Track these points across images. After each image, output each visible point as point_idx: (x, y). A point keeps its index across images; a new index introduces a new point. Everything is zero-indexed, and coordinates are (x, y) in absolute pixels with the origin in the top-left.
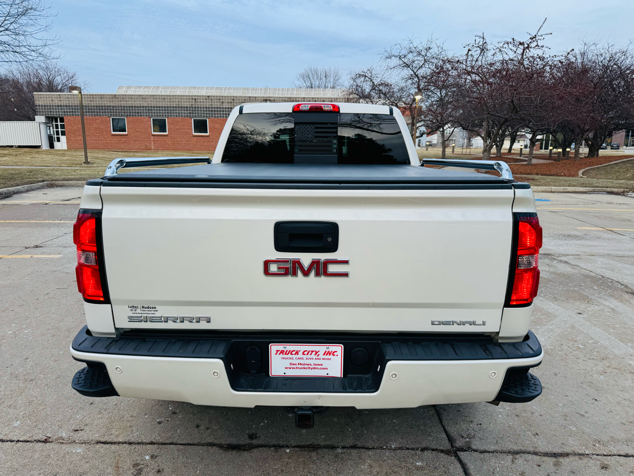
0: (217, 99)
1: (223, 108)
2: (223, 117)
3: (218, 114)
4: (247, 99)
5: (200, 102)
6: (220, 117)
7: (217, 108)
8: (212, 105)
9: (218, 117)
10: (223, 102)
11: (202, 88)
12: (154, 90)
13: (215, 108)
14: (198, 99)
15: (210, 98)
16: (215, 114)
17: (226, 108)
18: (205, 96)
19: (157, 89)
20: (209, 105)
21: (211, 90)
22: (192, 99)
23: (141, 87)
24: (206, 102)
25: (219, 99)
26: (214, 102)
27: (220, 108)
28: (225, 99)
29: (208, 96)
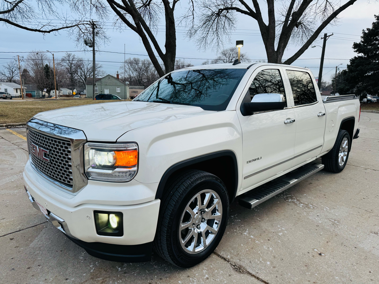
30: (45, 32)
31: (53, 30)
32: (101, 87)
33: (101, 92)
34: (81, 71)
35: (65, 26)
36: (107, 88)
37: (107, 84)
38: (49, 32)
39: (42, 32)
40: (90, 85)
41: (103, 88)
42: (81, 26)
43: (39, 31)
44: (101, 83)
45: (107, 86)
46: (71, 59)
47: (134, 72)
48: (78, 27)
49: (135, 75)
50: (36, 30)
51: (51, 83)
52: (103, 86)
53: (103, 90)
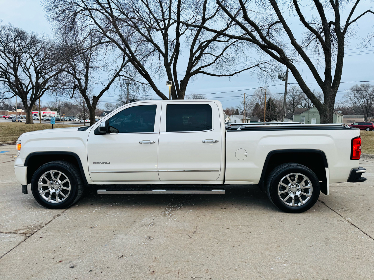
30: (230, 75)
31: (235, 73)
32: (308, 118)
33: (308, 121)
34: (306, 102)
35: (246, 68)
36: (314, 118)
37: (315, 114)
38: (232, 75)
39: (227, 76)
40: (298, 116)
41: (310, 118)
42: (261, 66)
43: (225, 75)
44: (309, 113)
45: (315, 116)
46: (295, 92)
47: (361, 100)
48: (258, 66)
49: (362, 103)
50: (223, 75)
51: (270, 115)
52: (310, 116)
53: (310, 120)
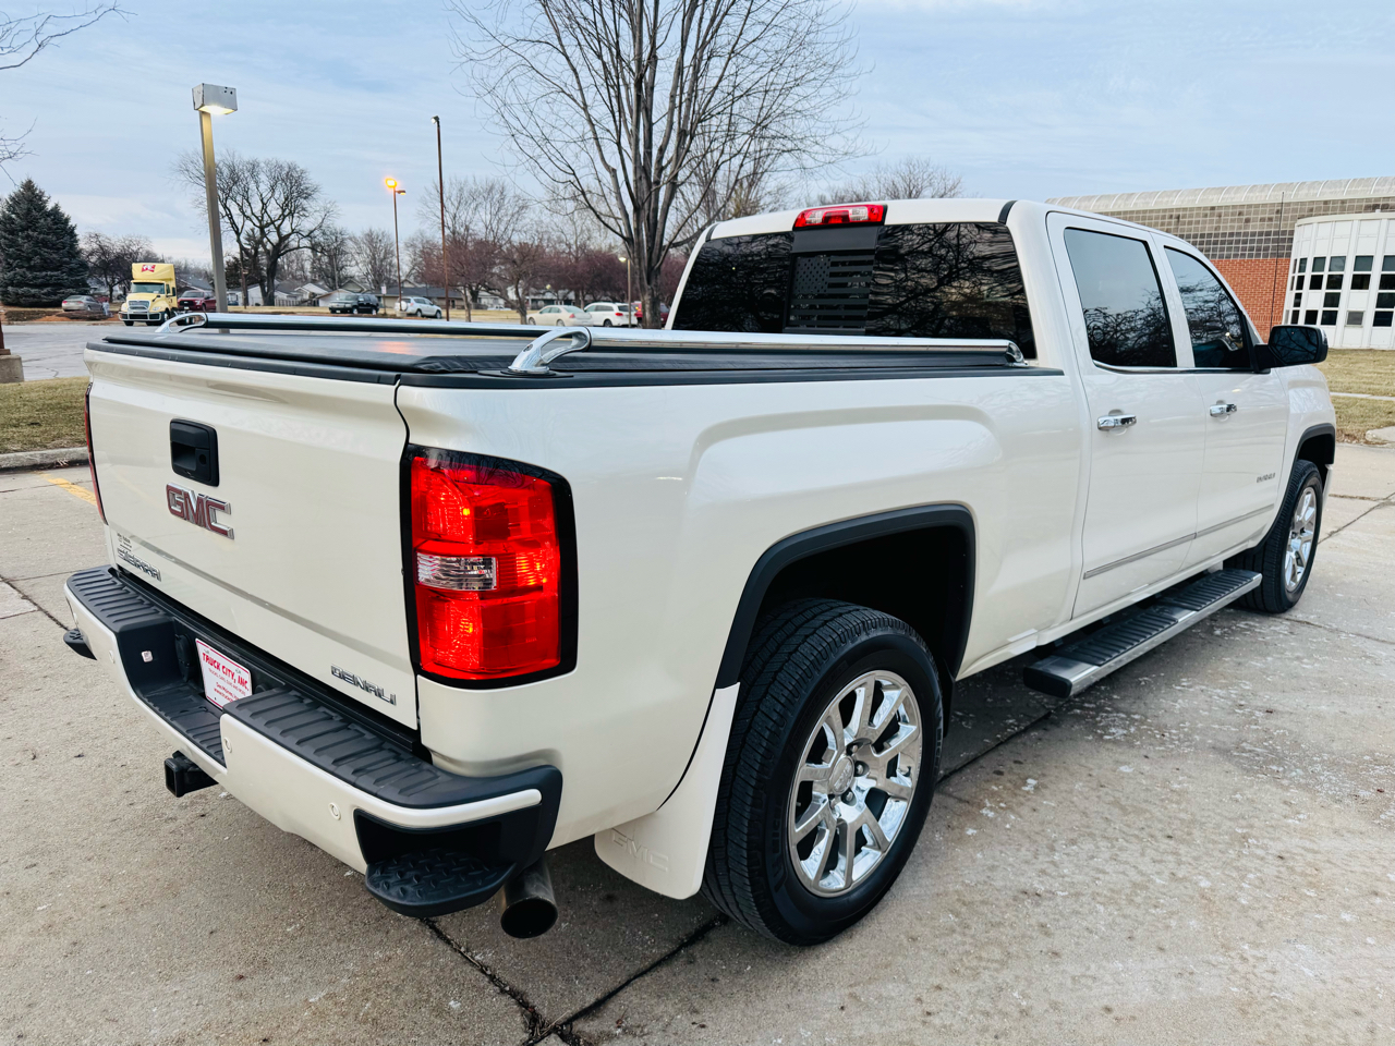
0: (1233, 214)
1: (1246, 234)
2: (1243, 255)
3: (1229, 249)
4: (1319, 209)
5: (1190, 223)
6: (1236, 256)
7: (1231, 234)
8: (1217, 228)
9: (1228, 257)
10: (1247, 221)
11: (1239, 188)
12: (1119, 202)
13: (1224, 235)
14: (1184, 216)
15: (1216, 211)
16: (1222, 250)
17: (1253, 234)
18: (1205, 208)
19: (1127, 199)
20: (1210, 228)
21: (1262, 191)
22: (1171, 217)
23: (1094, 197)
24: (1205, 222)
25: (1240, 214)
26: (1226, 221)
27: (1238, 234)
28: (1256, 213)
29: (1213, 208)
